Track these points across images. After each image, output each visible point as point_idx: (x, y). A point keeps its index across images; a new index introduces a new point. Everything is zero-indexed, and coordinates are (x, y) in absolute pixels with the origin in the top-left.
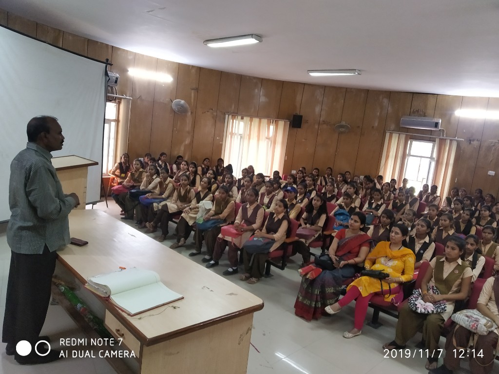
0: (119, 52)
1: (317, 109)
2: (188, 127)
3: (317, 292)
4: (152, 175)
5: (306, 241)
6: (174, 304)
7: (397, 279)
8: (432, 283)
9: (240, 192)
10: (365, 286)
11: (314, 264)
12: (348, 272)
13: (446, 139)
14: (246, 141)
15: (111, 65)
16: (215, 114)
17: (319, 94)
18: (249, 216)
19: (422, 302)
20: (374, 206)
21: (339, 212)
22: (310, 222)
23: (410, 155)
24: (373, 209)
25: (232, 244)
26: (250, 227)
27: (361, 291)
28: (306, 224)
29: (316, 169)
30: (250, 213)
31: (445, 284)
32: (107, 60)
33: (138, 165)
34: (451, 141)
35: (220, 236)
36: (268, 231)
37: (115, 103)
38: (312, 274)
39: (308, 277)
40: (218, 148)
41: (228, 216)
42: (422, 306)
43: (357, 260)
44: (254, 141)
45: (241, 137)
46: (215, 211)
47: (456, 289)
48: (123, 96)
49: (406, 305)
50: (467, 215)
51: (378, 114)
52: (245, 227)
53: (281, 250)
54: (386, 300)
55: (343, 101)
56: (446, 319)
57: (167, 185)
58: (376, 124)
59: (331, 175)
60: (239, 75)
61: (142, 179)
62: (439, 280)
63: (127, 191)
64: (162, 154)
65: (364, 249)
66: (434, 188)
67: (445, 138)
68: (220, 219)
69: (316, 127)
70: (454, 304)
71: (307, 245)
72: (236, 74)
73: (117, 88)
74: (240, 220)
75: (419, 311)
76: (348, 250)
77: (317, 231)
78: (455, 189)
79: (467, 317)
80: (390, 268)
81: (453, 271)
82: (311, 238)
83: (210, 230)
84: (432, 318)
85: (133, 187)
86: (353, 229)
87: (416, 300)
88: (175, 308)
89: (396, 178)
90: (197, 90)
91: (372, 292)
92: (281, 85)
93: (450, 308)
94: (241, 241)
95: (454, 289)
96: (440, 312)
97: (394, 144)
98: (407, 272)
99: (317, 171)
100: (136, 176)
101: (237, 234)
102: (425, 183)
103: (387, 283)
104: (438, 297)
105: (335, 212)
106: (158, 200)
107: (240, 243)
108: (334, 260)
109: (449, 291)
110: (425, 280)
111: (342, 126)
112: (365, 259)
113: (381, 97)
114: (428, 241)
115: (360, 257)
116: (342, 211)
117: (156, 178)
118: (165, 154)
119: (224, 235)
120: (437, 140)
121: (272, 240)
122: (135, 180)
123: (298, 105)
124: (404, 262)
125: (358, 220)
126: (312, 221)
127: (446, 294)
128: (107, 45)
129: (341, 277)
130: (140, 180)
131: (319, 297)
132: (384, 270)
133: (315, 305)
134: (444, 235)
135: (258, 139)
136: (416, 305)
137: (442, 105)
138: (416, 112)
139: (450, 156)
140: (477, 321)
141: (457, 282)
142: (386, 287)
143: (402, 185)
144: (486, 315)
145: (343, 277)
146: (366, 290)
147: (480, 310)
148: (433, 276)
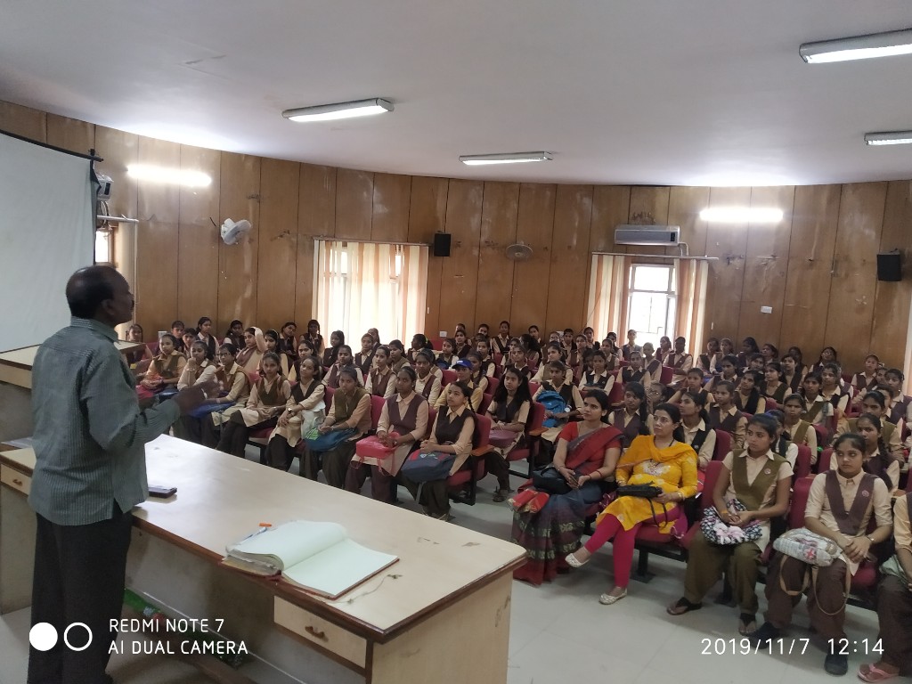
0: (108, 136)
1: (475, 221)
2: (248, 266)
3: (546, 533)
4: (199, 361)
5: (502, 451)
7: (674, 496)
8: (731, 495)
9: (369, 377)
10: (628, 512)
11: (533, 487)
12: (592, 493)
13: (690, 260)
14: (354, 286)
15: (100, 160)
16: (294, 240)
17: (474, 195)
18: (402, 417)
20: (595, 381)
21: (545, 395)
22: (504, 418)
23: (633, 290)
24: (596, 385)
25: (380, 470)
26: (406, 437)
27: (621, 521)
28: (496, 421)
29: (483, 325)
30: (403, 412)
31: (751, 493)
32: (93, 152)
33: (168, 344)
34: (698, 261)
35: (355, 458)
36: (441, 440)
37: (107, 230)
38: (534, 504)
39: (527, 510)
40: (306, 300)
41: (361, 420)
42: (726, 533)
43: (604, 471)
44: (368, 283)
45: (345, 279)
46: (336, 415)
47: (770, 499)
48: (121, 216)
49: (699, 536)
50: (750, 380)
51: (577, 224)
52: (398, 437)
53: (467, 469)
54: (662, 532)
55: (516, 205)
56: (763, 550)
57: (233, 377)
58: (575, 242)
59: (508, 333)
60: (332, 168)
61: (177, 370)
62: (742, 488)
63: (151, 395)
64: (202, 321)
65: (612, 452)
66: (680, 342)
67: (688, 257)
68: (347, 428)
69: (476, 252)
70: (769, 525)
71: (505, 457)
72: (328, 167)
73: (109, 202)
74: (386, 425)
75: (722, 542)
76: (584, 456)
77: (517, 431)
78: (712, 341)
79: (798, 540)
80: (660, 478)
81: (763, 471)
82: (510, 445)
83: (332, 449)
84: (745, 551)
85: (163, 386)
86: (589, 421)
87: (713, 525)
88: (395, 577)
89: (615, 330)
90: (258, 198)
91: (639, 521)
92: (409, 183)
93: (765, 531)
94: (393, 463)
95: (767, 499)
96: (754, 539)
97: (606, 273)
98: (688, 482)
99: (485, 329)
100: (166, 365)
101: (386, 452)
102: (663, 335)
103: (660, 502)
104: (746, 515)
105: (538, 397)
106: (220, 406)
107: (393, 466)
108: (568, 476)
109: (760, 504)
110: (717, 491)
111: (519, 249)
112: (616, 468)
113: (578, 197)
114: (703, 429)
115: (606, 466)
116: (549, 393)
117: (207, 365)
118: (208, 319)
119: (362, 456)
120: (676, 262)
121: (451, 454)
122: (164, 374)
123: (440, 215)
124: (681, 465)
125: (597, 404)
126: (507, 415)
127: (756, 509)
128: (84, 124)
129: (583, 503)
130: (174, 372)
131: (550, 541)
132: (652, 483)
133: (546, 556)
134: (723, 416)
135: (377, 281)
136: (715, 532)
137: (679, 204)
138: (639, 218)
139: (699, 287)
140: (814, 546)
141: (771, 489)
142: (659, 511)
143: (626, 341)
144: (823, 534)
145: (586, 502)
146: (629, 518)
147: (810, 528)
148: (732, 483)
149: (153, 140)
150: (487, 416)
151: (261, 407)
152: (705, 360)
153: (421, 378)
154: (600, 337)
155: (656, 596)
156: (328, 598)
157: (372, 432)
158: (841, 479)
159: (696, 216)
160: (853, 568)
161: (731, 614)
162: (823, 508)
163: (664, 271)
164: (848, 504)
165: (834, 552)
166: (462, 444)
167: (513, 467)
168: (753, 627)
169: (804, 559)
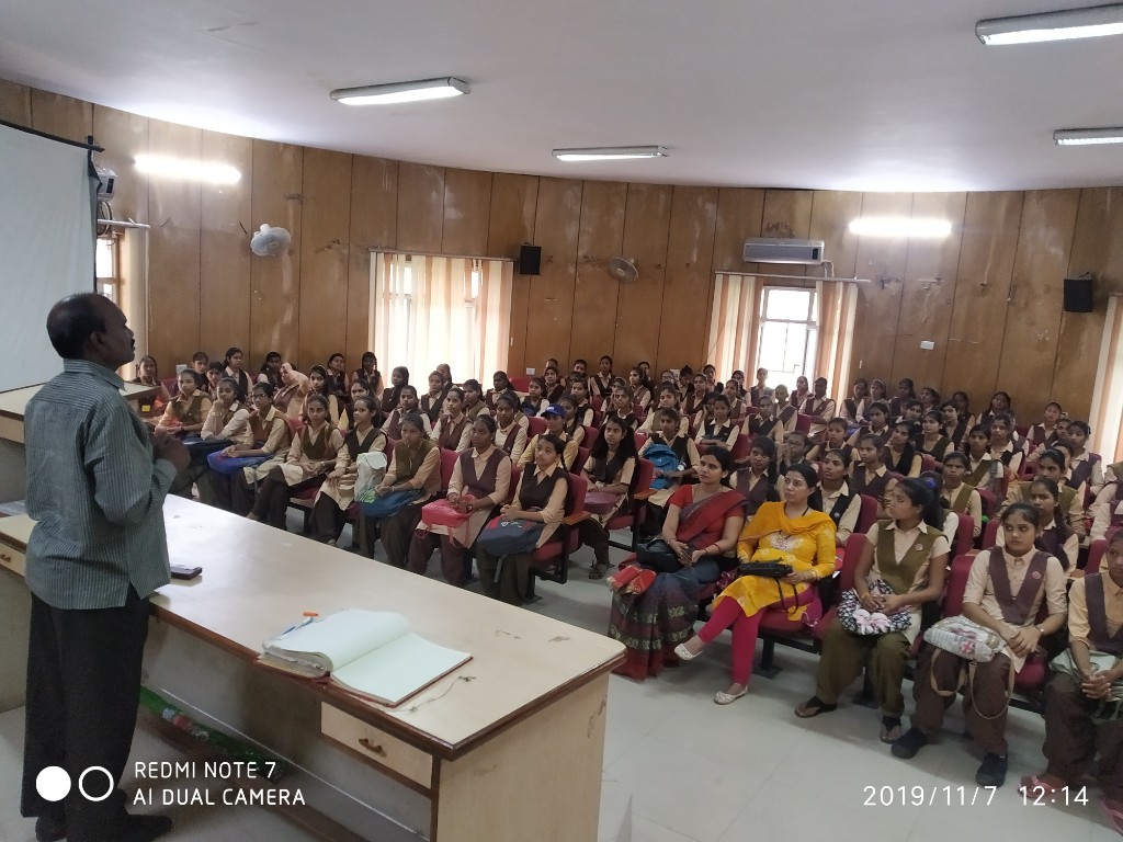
0: (110, 118)
1: (571, 231)
2: (287, 284)
3: (651, 618)
4: (228, 404)
5: (601, 519)
6: (464, 672)
7: (807, 575)
8: (875, 575)
9: (438, 424)
10: (751, 595)
11: (638, 563)
12: (708, 571)
13: (835, 282)
14: (421, 310)
15: (101, 150)
16: (346, 252)
17: (570, 197)
18: (479, 477)
19: (865, 613)
20: (716, 432)
21: (654, 450)
22: (603, 477)
23: (765, 319)
24: (717, 437)
25: (451, 540)
26: (482, 501)
27: (742, 605)
28: (593, 481)
29: (580, 361)
30: (480, 470)
32: (91, 139)
33: (189, 382)
34: (846, 284)
35: (421, 526)
36: (526, 505)
37: (110, 238)
38: (638, 584)
39: (629, 591)
40: (360, 327)
41: (428, 480)
42: (868, 621)
43: (723, 544)
44: (438, 307)
45: (409, 301)
46: (397, 473)
47: (921, 581)
48: (127, 221)
51: (697, 235)
52: (474, 500)
53: (557, 541)
54: (792, 618)
55: (622, 212)
56: (911, 641)
57: (270, 424)
58: (695, 258)
59: (610, 371)
60: (393, 161)
61: (200, 414)
62: (888, 566)
64: (231, 352)
65: (734, 522)
66: (821, 384)
67: (833, 279)
68: (412, 489)
69: (572, 270)
70: (920, 611)
71: (603, 525)
72: (387, 160)
73: (112, 203)
74: (459, 486)
75: (863, 631)
76: (701, 526)
77: (619, 494)
78: (860, 383)
79: (954, 631)
80: (790, 553)
81: (913, 547)
82: (610, 511)
83: (393, 515)
84: (889, 643)
85: (182, 434)
86: (707, 484)
87: (852, 611)
88: (467, 679)
89: (741, 369)
90: (300, 198)
91: (764, 606)
92: (488, 181)
93: (915, 619)
94: (467, 532)
95: (918, 580)
96: (902, 629)
97: (732, 297)
98: (824, 558)
99: (582, 365)
101: (459, 518)
102: (800, 375)
103: (789, 583)
104: (894, 599)
105: (645, 452)
106: (254, 460)
107: (468, 535)
108: (679, 550)
109: (910, 586)
110: (859, 571)
111: (625, 267)
112: (738, 541)
113: (700, 200)
114: (846, 493)
115: (726, 538)
116: (659, 447)
117: (238, 409)
118: (238, 351)
119: (429, 523)
120: (819, 285)
121: (538, 522)
122: (184, 419)
123: (528, 223)
124: (817, 539)
125: (717, 463)
126: (607, 474)
127: (905, 592)
128: (79, 103)
129: (698, 584)
130: (196, 417)
131: (657, 628)
132: (781, 559)
133: (651, 645)
134: (869, 478)
135: (448, 304)
136: (855, 620)
137: (826, 212)
138: (774, 230)
139: (846, 316)
140: (973, 638)
141: (923, 568)
142: (788, 593)
143: (755, 383)
144: (983, 623)
145: (701, 582)
146: (752, 603)
147: (969, 616)
148: (876, 560)
149: (167, 124)
150: (584, 476)
151: (306, 462)
152: (850, 406)
153: (503, 427)
154: (724, 376)
155: (783, 694)
156: (387, 705)
157: (442, 495)
158: (1008, 557)
159: (844, 227)
160: (1018, 664)
161: (872, 717)
162: (985, 592)
163: (805, 295)
164: (1015, 588)
165: (997, 644)
166: (552, 510)
167: (614, 536)
168: (897, 732)
169: (960, 653)
